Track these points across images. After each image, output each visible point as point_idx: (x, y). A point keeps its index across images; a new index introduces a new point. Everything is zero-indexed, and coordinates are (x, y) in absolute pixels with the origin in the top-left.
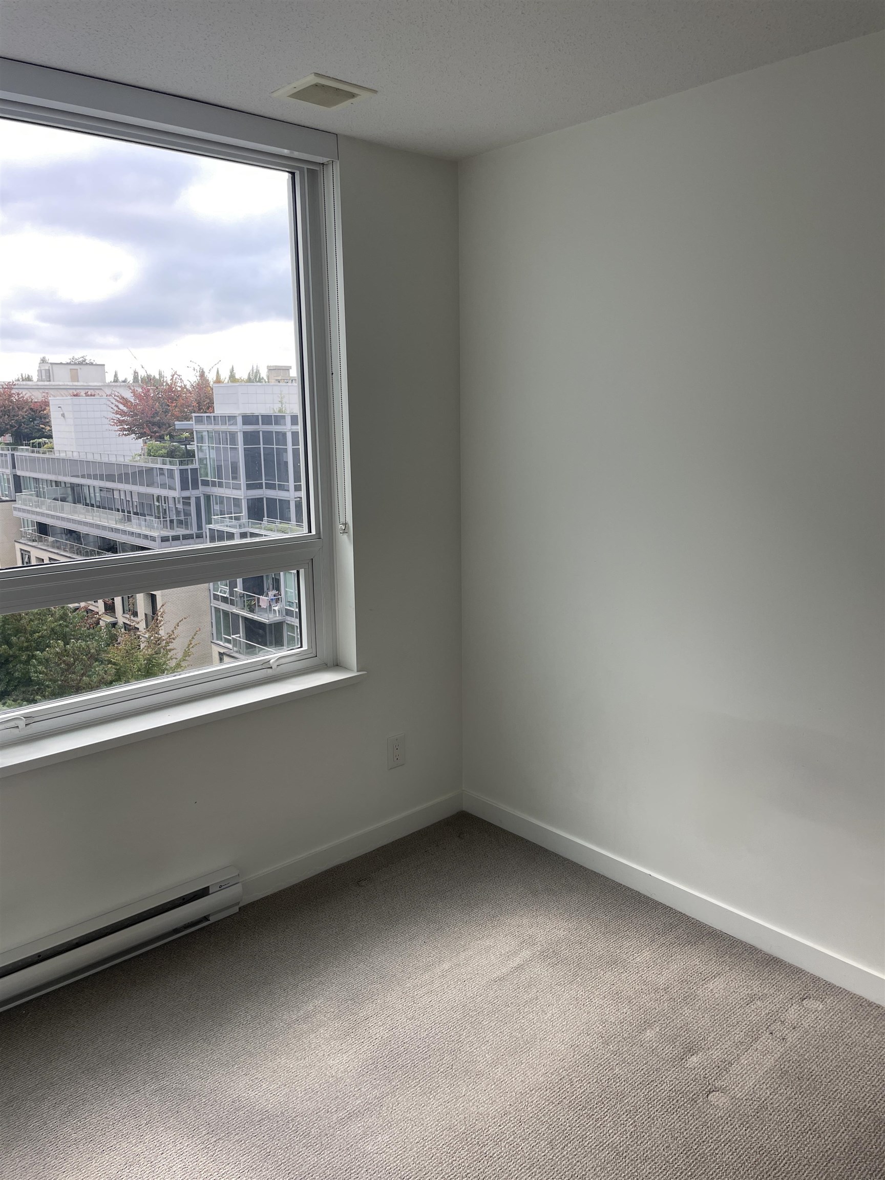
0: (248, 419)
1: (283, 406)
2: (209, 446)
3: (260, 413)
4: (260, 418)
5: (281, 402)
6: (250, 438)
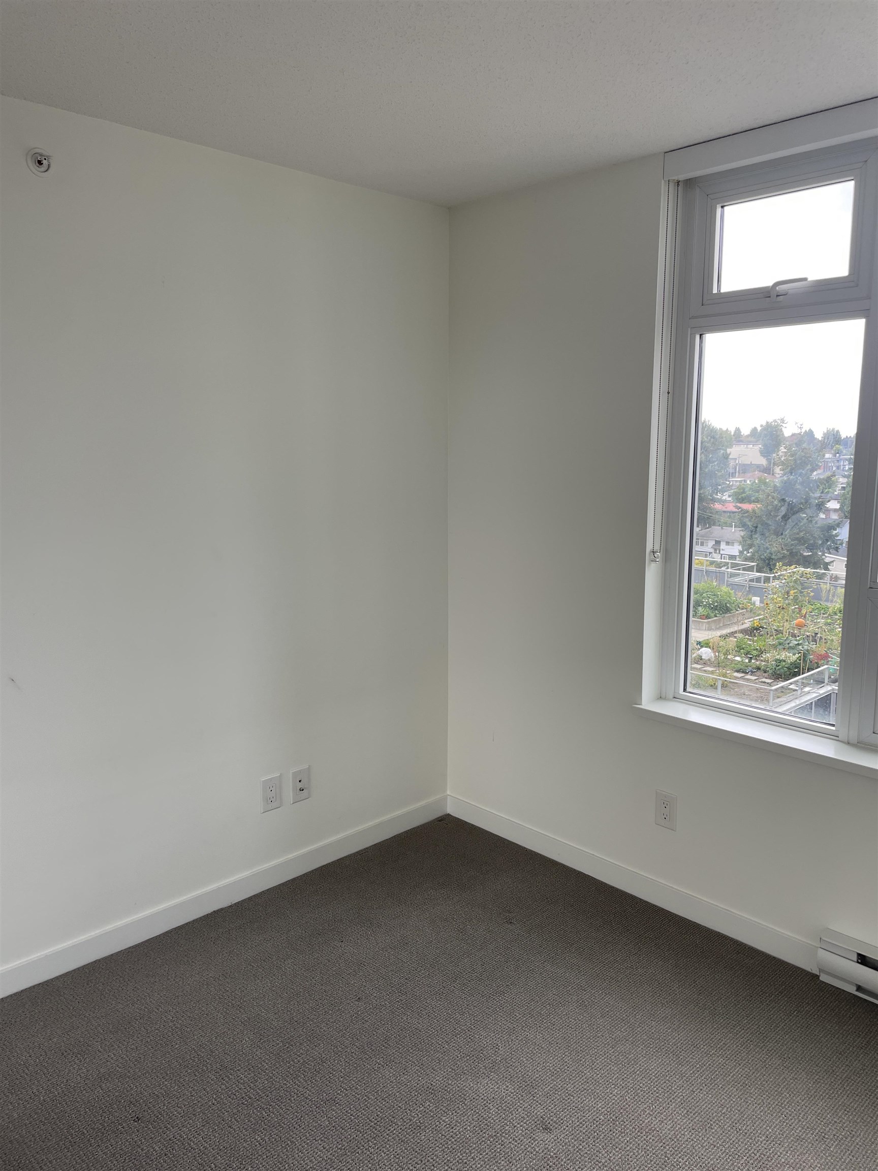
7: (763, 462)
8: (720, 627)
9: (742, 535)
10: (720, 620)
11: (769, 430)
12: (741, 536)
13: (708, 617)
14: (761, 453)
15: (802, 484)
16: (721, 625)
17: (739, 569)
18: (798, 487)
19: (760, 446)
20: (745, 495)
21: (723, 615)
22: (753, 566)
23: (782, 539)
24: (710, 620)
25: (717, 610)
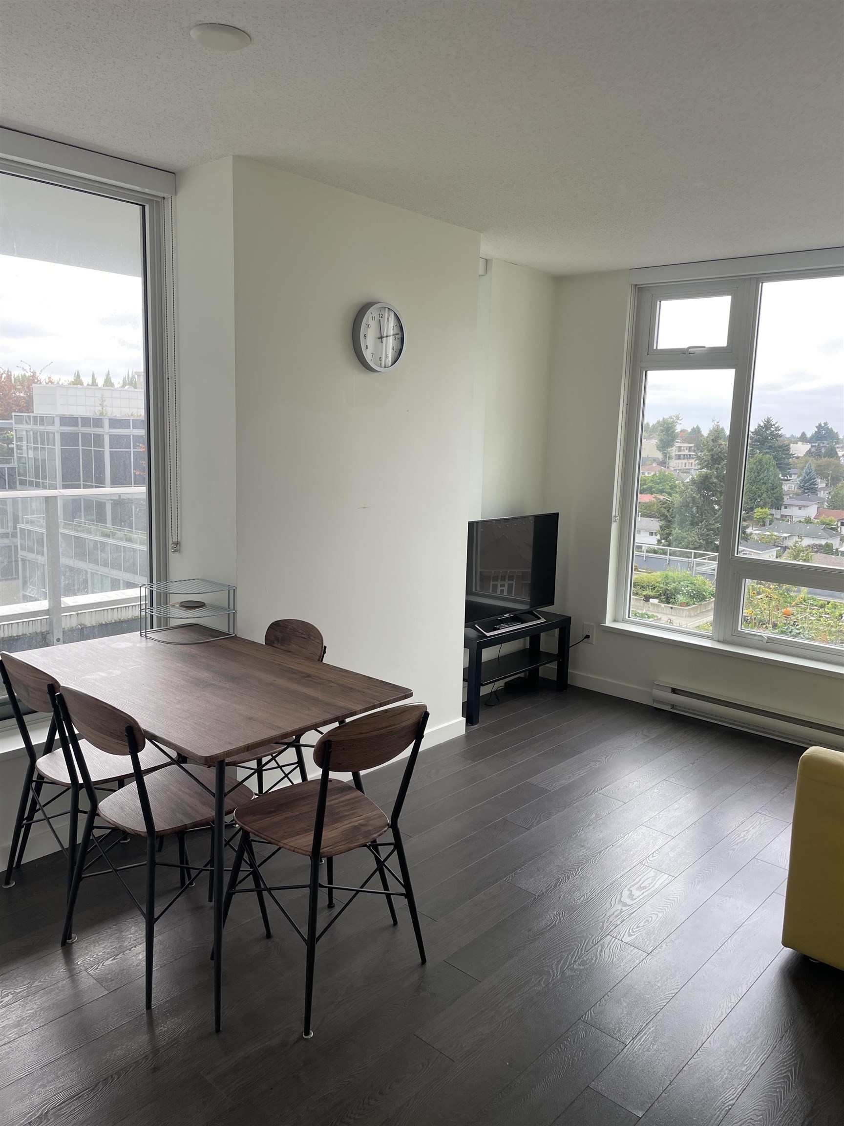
0: (68, 421)
1: (104, 409)
2: (27, 446)
3: (80, 416)
4: (80, 420)
5: (102, 405)
6: (68, 439)
7: (659, 455)
8: (698, 614)
9: (661, 524)
10: (697, 607)
11: (665, 426)
12: (660, 526)
13: (687, 605)
14: (658, 448)
15: (717, 477)
16: (699, 612)
17: (705, 559)
18: (715, 481)
19: (656, 441)
20: (647, 486)
21: (700, 603)
22: (716, 556)
23: (698, 529)
24: (689, 607)
25: (694, 597)
